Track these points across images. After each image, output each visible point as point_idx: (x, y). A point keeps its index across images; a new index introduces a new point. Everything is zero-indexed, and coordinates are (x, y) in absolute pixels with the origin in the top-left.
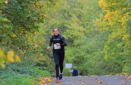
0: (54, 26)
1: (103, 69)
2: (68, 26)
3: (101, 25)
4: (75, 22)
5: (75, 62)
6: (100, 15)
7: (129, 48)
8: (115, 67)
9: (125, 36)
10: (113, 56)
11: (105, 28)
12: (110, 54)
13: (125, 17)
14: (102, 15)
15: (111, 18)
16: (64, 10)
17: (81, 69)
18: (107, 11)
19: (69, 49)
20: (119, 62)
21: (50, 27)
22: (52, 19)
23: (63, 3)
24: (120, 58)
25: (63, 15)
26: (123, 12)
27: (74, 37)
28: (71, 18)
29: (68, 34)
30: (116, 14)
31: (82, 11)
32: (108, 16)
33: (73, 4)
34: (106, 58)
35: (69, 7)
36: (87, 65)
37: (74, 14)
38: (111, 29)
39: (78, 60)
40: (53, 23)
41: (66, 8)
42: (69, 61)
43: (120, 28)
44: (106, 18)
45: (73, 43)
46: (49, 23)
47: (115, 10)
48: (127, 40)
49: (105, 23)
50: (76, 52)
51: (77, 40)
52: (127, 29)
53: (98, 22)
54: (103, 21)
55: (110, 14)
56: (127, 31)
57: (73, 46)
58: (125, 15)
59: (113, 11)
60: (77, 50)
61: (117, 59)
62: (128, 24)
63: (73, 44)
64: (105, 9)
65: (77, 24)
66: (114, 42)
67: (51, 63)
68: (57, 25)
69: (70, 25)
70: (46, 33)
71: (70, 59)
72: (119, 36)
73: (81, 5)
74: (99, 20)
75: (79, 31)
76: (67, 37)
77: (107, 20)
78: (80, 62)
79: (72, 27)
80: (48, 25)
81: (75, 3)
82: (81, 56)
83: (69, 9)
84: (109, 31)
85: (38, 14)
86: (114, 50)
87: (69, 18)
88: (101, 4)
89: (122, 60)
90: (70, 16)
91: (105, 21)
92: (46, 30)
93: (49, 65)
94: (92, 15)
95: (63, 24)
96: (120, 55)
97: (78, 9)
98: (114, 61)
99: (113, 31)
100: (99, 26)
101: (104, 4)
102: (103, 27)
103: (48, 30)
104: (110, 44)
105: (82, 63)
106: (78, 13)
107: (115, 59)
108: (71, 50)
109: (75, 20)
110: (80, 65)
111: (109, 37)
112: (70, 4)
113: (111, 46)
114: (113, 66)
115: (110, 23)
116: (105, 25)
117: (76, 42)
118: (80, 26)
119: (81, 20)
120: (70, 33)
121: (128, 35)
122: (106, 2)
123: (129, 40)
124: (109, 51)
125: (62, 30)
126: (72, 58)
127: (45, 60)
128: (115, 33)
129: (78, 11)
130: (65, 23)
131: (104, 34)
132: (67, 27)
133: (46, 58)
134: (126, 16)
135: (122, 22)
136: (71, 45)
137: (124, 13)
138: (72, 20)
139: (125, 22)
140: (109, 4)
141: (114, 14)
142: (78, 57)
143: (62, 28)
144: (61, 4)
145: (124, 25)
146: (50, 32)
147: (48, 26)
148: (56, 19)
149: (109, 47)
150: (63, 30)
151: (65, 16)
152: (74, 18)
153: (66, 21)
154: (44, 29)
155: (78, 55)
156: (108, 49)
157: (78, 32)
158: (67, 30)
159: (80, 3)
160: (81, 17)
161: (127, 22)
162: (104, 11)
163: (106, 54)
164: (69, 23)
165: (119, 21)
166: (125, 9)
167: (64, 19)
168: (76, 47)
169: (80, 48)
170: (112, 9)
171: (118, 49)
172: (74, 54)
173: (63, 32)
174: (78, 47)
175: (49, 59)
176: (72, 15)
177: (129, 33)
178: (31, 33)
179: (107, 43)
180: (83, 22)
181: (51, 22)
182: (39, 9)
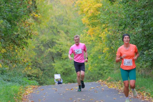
0: (44, 41)
1: (88, 79)
2: (57, 41)
3: (85, 39)
4: (63, 38)
5: (64, 74)
6: (84, 30)
7: (109, 60)
8: (99, 77)
9: (105, 49)
10: (96, 67)
11: (89, 43)
12: (93, 65)
13: (104, 32)
14: (85, 31)
15: (93, 34)
16: (53, 27)
17: (69, 79)
18: (89, 27)
19: (57, 61)
20: (101, 72)
21: (40, 42)
22: (42, 35)
23: (52, 20)
24: (102, 69)
25: (52, 31)
26: (102, 28)
27: (63, 51)
28: (60, 34)
29: (57, 48)
30: (97, 29)
31: (69, 27)
32: (91, 32)
33: (61, 21)
34: (90, 69)
35: (57, 23)
36: (74, 76)
37: (62, 30)
38: (94, 43)
39: (67, 72)
40: (43, 39)
41: (54, 25)
42: (58, 72)
43: (101, 43)
44: (88, 34)
45: (61, 56)
46: (40, 38)
47: (96, 26)
48: (107, 52)
49: (88, 38)
50: (64, 65)
51: (65, 53)
52: (106, 43)
53: (82, 37)
54: (87, 37)
55: (92, 30)
56: (107, 45)
57: (62, 60)
58: (104, 31)
59: (94, 27)
60: (65, 62)
61: (100, 70)
62: (107, 38)
63: (62, 58)
64: (87, 26)
65: (65, 39)
66: (97, 55)
67: (42, 76)
68: (46, 41)
69: (58, 40)
70: (37, 47)
71: (59, 71)
72: (100, 50)
73: (68, 22)
74: (83, 35)
75: (67, 45)
76: (56, 51)
77: (90, 36)
78: (69, 73)
79: (60, 42)
80: (38, 40)
81: (62, 21)
82: (69, 68)
83: (58, 26)
84: (92, 45)
85: (27, 31)
86: (97, 62)
87: (57, 34)
88: (84, 21)
89: (104, 70)
90: (58, 32)
91: (88, 36)
92: (36, 45)
93: (40, 77)
94: (77, 31)
95: (52, 39)
96: (102, 66)
97: (65, 26)
98: (97, 72)
99: (96, 45)
100: (83, 40)
101: (86, 21)
102: (87, 41)
103: (38, 45)
104: (93, 56)
105: (70, 75)
106: (66, 29)
107: (98, 70)
108: (60, 63)
109: (63, 36)
110: (68, 76)
111: (92, 50)
112: (58, 21)
113: (94, 58)
114: (96, 77)
115: (93, 38)
116: (88, 40)
117: (64, 56)
118: (67, 40)
119: (68, 36)
120: (59, 47)
121: (108, 49)
122: (88, 20)
123: (108, 53)
124: (92, 63)
125: (51, 45)
126: (61, 70)
127: (37, 72)
128: (97, 47)
129: (66, 27)
130: (54, 39)
131: (88, 47)
132: (55, 42)
133: (38, 70)
134: (106, 31)
135: (101, 37)
136: (60, 58)
137: (104, 29)
138: (60, 36)
139: (105, 37)
140: (90, 21)
141: (96, 30)
142: (66, 69)
143: (52, 43)
144: (50, 21)
145: (104, 39)
146: (40, 47)
147: (39, 42)
148: (45, 35)
149: (93, 60)
150: (53, 44)
151: (54, 32)
152: (62, 34)
153: (55, 37)
154: (34, 45)
155: (66, 67)
156: (92, 61)
157: (66, 47)
158: (56, 45)
159: (67, 20)
160: (68, 33)
161: (106, 37)
162: (87, 27)
163: (89, 66)
164: (57, 38)
165: (100, 36)
166: (104, 25)
167: (53, 35)
168: (65, 60)
169: (68, 61)
170: (93, 25)
171: (100, 61)
172: (63, 67)
173: (53, 47)
174: (66, 60)
175: (40, 71)
176: (60, 31)
177: (108, 46)
178: (21, 48)
179: (90, 56)
180: (70, 37)
181: (41, 38)
182: (28, 26)
